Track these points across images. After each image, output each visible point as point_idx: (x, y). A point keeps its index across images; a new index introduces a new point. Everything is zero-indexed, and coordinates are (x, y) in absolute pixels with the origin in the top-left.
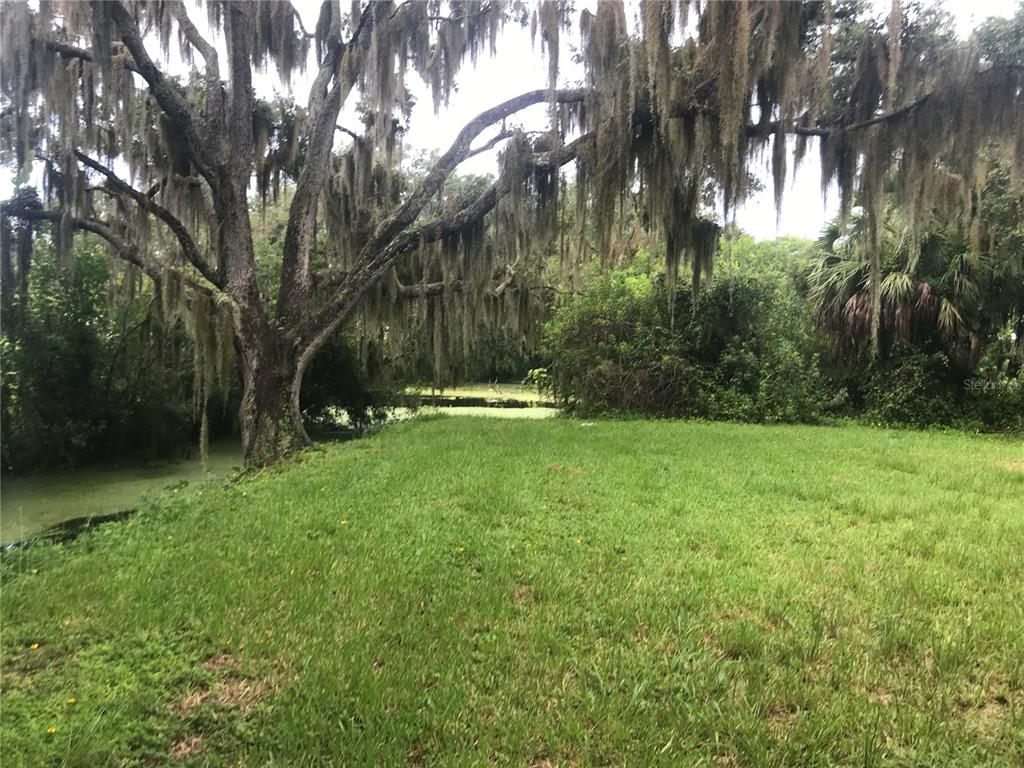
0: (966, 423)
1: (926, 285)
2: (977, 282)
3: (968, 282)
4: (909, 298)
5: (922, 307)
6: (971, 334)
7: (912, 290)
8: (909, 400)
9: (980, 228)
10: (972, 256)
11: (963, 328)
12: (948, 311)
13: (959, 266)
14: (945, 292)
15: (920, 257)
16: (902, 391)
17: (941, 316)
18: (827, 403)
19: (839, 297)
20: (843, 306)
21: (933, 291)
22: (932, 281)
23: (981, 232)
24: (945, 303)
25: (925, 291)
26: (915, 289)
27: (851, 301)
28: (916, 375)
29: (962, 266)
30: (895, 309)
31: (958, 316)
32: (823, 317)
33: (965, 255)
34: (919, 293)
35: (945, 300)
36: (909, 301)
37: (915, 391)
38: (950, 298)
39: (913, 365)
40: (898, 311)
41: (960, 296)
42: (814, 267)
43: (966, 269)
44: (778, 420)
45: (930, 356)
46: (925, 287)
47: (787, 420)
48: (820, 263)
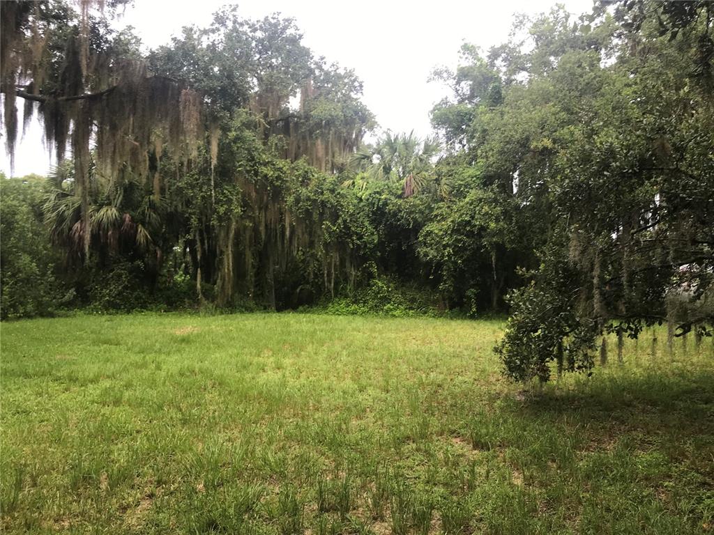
0: (156, 306)
1: (128, 215)
2: (159, 214)
3: (154, 215)
4: (117, 224)
5: (126, 230)
6: (157, 248)
7: (119, 219)
8: (120, 294)
9: (159, 180)
10: (155, 198)
11: (152, 245)
12: (142, 233)
13: (148, 203)
14: (140, 220)
15: (124, 196)
16: (114, 288)
17: (138, 237)
18: (60, 301)
19: (68, 222)
20: (70, 229)
21: (132, 219)
22: (132, 213)
23: (160, 182)
24: (140, 228)
25: (127, 219)
26: (121, 218)
27: (76, 225)
28: (123, 276)
29: (150, 204)
30: (108, 232)
31: (149, 236)
32: (56, 237)
33: (151, 197)
34: (123, 221)
35: (140, 226)
36: (117, 226)
37: (123, 288)
38: (143, 225)
39: (122, 269)
40: (110, 233)
41: (150, 223)
42: (48, 199)
43: (152, 206)
44: (20, 317)
45: (132, 263)
46: (127, 217)
47: (28, 316)
48: (53, 197)
